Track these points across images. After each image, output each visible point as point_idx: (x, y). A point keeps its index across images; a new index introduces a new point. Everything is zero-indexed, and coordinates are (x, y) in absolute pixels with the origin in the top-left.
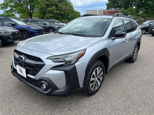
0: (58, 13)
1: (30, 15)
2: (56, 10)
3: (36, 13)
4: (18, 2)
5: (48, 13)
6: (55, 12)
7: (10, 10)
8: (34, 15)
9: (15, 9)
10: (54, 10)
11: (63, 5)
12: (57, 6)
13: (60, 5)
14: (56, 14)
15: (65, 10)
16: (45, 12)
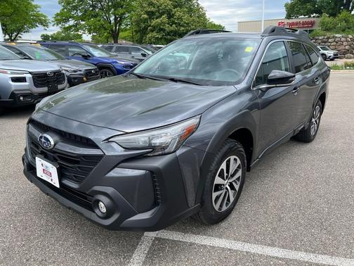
0: (172, 31)
1: (115, 35)
2: (168, 24)
3: (126, 30)
4: (91, 9)
5: (152, 31)
6: (168, 28)
7: (73, 26)
8: (121, 34)
9: (83, 23)
10: (165, 23)
11: (184, 12)
12: (170, 16)
13: (178, 13)
14: (169, 34)
15: (188, 24)
16: (146, 28)
